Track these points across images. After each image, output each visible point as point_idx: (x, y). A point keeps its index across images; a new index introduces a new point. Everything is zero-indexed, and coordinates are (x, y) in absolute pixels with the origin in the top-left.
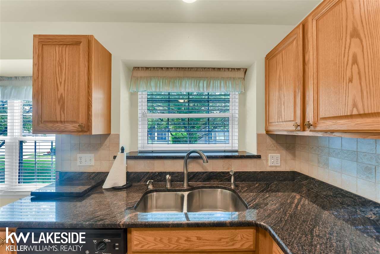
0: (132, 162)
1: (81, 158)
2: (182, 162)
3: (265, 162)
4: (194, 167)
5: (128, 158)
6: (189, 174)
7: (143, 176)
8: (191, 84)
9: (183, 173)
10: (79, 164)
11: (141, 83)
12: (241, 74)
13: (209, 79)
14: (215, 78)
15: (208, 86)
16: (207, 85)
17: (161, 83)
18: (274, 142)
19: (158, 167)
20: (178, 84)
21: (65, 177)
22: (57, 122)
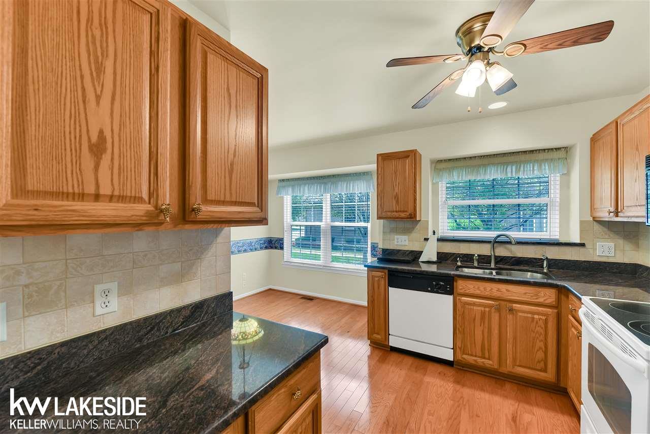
0: (441, 244)
1: (398, 239)
2: (489, 246)
3: (591, 251)
4: (501, 252)
5: (439, 240)
6: (496, 257)
7: (450, 256)
8: (497, 170)
9: (490, 257)
10: (396, 243)
11: (444, 174)
12: (561, 154)
13: (518, 163)
14: (526, 162)
15: (518, 171)
16: (516, 170)
17: (464, 173)
18: (605, 229)
19: (464, 249)
20: (482, 171)
21: (387, 253)
22: (393, 211)
